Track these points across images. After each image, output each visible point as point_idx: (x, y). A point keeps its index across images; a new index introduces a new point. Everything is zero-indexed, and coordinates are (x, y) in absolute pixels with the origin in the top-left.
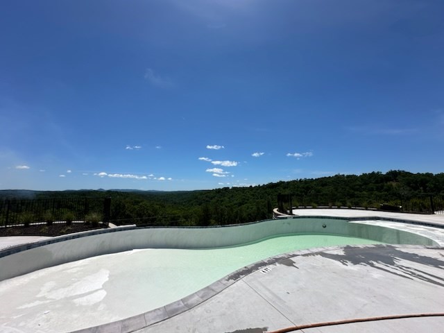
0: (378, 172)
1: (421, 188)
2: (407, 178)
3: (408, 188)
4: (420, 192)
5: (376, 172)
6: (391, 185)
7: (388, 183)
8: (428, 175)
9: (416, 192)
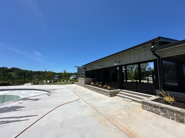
0: (6, 67)
1: (23, 75)
2: (19, 71)
3: (18, 75)
4: (22, 77)
5: (5, 67)
6: (11, 74)
7: (10, 73)
8: (27, 71)
9: (21, 77)
